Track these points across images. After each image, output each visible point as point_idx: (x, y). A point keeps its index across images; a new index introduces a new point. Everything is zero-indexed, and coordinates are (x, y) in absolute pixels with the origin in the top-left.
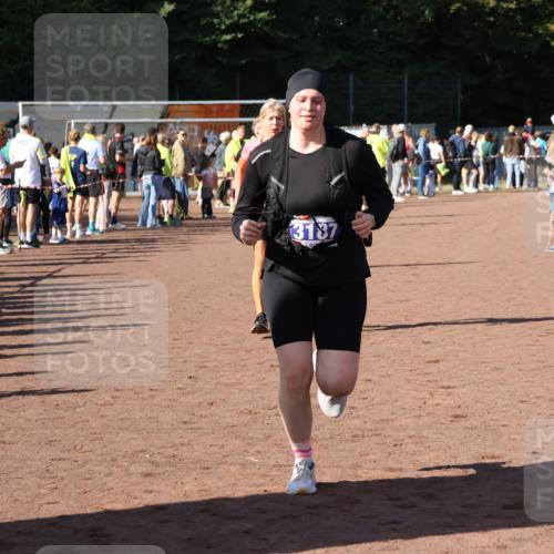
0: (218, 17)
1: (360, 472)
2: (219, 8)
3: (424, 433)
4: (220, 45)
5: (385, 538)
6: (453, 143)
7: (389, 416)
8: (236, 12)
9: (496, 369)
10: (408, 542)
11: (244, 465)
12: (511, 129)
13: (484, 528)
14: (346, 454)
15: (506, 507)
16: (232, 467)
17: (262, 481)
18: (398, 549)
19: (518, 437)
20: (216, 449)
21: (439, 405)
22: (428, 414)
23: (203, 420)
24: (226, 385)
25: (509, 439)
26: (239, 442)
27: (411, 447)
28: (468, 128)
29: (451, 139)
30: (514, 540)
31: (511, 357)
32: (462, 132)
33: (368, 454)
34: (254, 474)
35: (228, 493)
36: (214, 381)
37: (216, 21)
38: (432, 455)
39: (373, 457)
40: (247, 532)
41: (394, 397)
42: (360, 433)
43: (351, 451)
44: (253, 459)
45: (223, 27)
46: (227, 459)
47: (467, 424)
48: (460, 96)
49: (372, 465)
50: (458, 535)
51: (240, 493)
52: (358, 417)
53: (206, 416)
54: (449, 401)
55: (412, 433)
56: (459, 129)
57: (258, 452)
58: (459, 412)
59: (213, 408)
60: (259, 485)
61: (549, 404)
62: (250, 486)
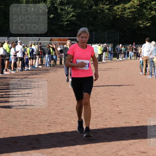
0: (64, 18)
1: (97, 126)
2: (64, 16)
3: (112, 117)
4: (64, 25)
5: (104, 142)
6: (117, 48)
7: (104, 113)
8: (68, 17)
9: (128, 102)
10: (109, 143)
11: (71, 124)
12: (130, 45)
13: (127, 140)
14: (94, 121)
15: (131, 135)
16: (68, 124)
17: (75, 128)
18: (107, 144)
19: (134, 118)
20: (64, 120)
21: (115, 110)
22: (113, 112)
23: (61, 113)
24: (66, 104)
25: (132, 118)
26: (69, 118)
27: (109, 120)
28: (121, 45)
29: (117, 47)
30: (133, 142)
31: (131, 99)
32: (119, 46)
33: (99, 122)
34: (73, 126)
35: (67, 130)
36: (63, 104)
37: (63, 19)
38: (114, 122)
39: (100, 122)
40: (72, 140)
41: (105, 108)
42: (97, 116)
43: (95, 121)
44: (73, 122)
45: (65, 21)
46: (67, 122)
47: (122, 115)
48: (119, 37)
49: (100, 124)
50: (120, 141)
51: (70, 131)
52: (97, 113)
53: (62, 112)
54: (118, 109)
55: (109, 117)
56: (118, 45)
57: (74, 121)
58: (120, 112)
59: (63, 110)
60: (74, 129)
61: (140, 110)
62: (72, 129)
